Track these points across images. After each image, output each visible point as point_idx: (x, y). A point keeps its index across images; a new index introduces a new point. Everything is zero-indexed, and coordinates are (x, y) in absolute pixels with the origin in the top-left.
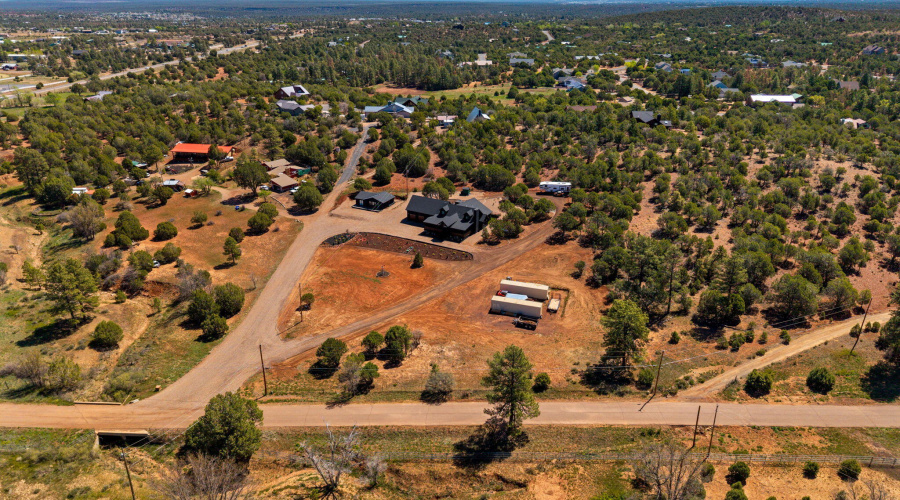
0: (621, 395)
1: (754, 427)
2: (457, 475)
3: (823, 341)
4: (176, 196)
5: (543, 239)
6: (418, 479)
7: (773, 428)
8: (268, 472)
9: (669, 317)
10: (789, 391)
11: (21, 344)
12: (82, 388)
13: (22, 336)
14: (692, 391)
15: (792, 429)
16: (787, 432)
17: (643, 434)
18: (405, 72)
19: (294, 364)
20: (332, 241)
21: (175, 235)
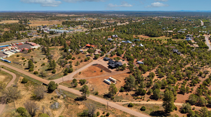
0: (107, 99)
1: (121, 111)
2: (73, 101)
3: (155, 103)
4: (81, 53)
5: (127, 72)
6: (69, 100)
7: (124, 112)
8: (55, 93)
9: (132, 91)
10: (136, 108)
11: (46, 70)
12: (47, 77)
13: (46, 69)
14: (119, 103)
15: (127, 113)
16: (125, 113)
17: (102, 105)
18: (147, 32)
19: (70, 81)
20: (94, 65)
21: (75, 59)
